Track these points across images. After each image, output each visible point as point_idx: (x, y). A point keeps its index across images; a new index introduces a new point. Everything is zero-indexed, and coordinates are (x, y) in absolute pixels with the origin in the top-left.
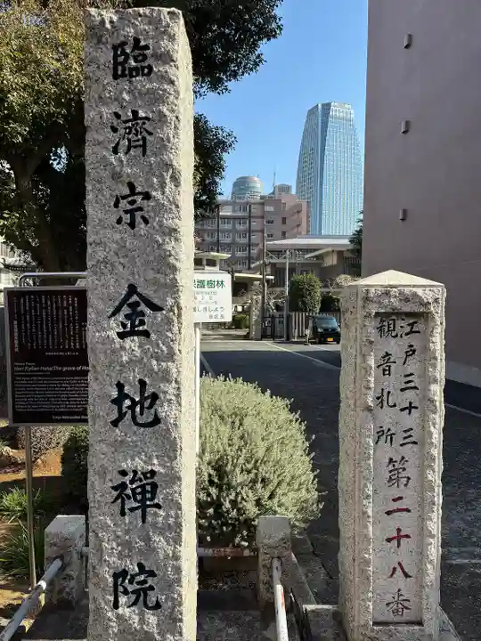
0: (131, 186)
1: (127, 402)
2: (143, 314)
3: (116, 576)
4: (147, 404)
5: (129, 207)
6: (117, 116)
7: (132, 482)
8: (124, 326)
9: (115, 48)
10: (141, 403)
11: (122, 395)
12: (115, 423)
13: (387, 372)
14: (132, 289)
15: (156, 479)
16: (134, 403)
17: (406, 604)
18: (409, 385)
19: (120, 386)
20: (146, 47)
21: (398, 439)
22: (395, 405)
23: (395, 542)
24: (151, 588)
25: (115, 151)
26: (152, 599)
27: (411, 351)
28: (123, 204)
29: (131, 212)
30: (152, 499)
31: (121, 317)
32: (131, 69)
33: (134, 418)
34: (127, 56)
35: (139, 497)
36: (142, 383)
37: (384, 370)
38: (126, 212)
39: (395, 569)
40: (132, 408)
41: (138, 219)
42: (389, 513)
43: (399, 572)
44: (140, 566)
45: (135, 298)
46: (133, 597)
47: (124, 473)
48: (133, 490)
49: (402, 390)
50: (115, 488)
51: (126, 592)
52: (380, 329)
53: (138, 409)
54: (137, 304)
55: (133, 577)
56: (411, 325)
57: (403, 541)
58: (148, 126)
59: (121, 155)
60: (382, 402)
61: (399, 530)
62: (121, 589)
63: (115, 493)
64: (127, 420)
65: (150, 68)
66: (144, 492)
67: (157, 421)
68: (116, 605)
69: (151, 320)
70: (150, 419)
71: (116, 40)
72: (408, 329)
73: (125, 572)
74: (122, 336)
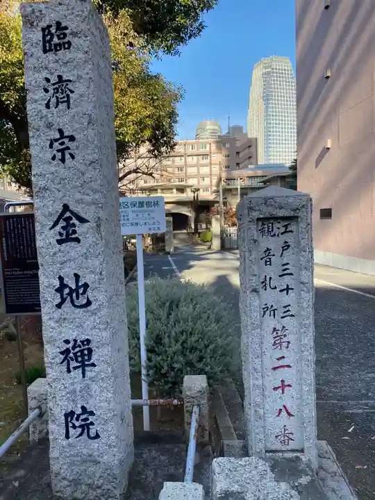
0: (61, 131)
1: (67, 291)
2: (74, 225)
3: (66, 416)
4: (81, 291)
5: (61, 147)
6: (48, 80)
7: (74, 348)
8: (61, 234)
9: (43, 30)
10: (77, 289)
11: (63, 286)
12: (59, 306)
13: (268, 262)
14: (66, 208)
15: (90, 346)
16: (71, 291)
17: (291, 436)
18: (285, 272)
19: (61, 279)
20: (66, 28)
21: (280, 313)
22: (275, 288)
23: (280, 390)
24: (92, 423)
25: (48, 106)
26: (93, 433)
27: (286, 246)
28: (56, 145)
29: (62, 151)
30: (90, 359)
31: (58, 228)
32: (56, 45)
33: (72, 302)
34: (52, 36)
35: (80, 359)
36: (77, 276)
37: (266, 262)
38: (58, 151)
39: (281, 410)
40: (70, 294)
41: (67, 156)
42: (275, 369)
43: (284, 413)
44: (83, 408)
45: (68, 214)
46: (79, 430)
47: (67, 342)
48: (75, 354)
49: (281, 276)
50: (62, 353)
51: (74, 427)
52: (262, 231)
53: (74, 295)
54: (70, 218)
55: (79, 416)
56: (286, 226)
57: (286, 389)
58: (70, 86)
59: (52, 108)
60: (265, 285)
61: (283, 381)
62: (70, 425)
63: (62, 357)
64: (68, 303)
65: (69, 43)
66: (83, 355)
67: (89, 303)
68: (67, 436)
69: (81, 229)
70: (85, 302)
71: (44, 24)
72: (283, 230)
73: (72, 413)
74: (60, 242)
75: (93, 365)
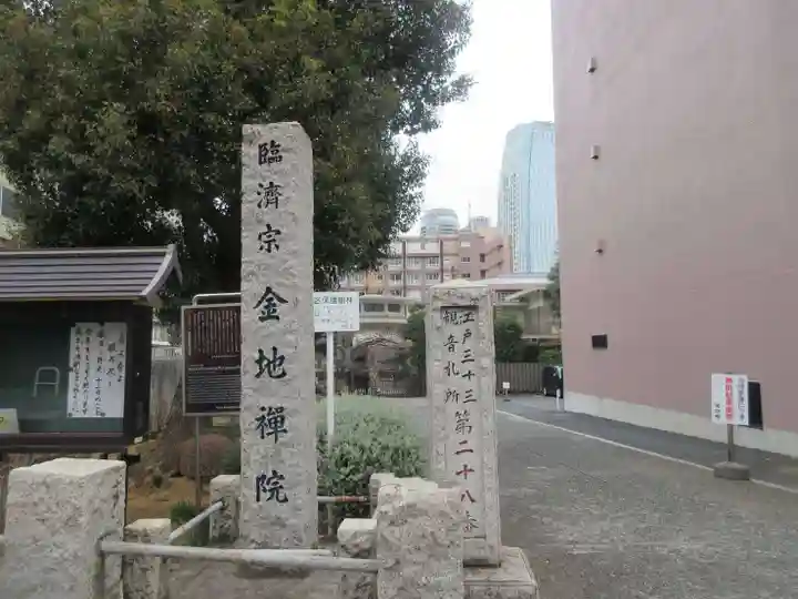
0: (268, 226)
1: (265, 362)
2: (274, 305)
3: (258, 479)
4: (277, 363)
5: (267, 239)
6: (261, 186)
7: (269, 414)
8: (263, 313)
9: (260, 147)
10: (274, 361)
11: (262, 358)
12: (258, 375)
13: (451, 348)
14: (269, 290)
15: (284, 413)
16: (269, 362)
18: (467, 358)
19: (261, 351)
20: (279, 146)
21: (462, 398)
22: (458, 373)
23: (463, 475)
24: (281, 487)
25: (259, 206)
26: (281, 497)
27: (468, 334)
28: (264, 238)
29: (269, 242)
30: (282, 426)
31: (262, 306)
32: (270, 159)
33: (270, 373)
34: (267, 151)
35: (273, 426)
36: (275, 349)
37: (449, 348)
38: (266, 242)
39: (463, 496)
40: (268, 365)
41: (273, 246)
42: (458, 453)
43: (467, 499)
44: (274, 472)
45: (270, 296)
46: (269, 494)
47: (263, 409)
48: (269, 421)
49: (463, 362)
50: (258, 420)
51: (265, 490)
52: (446, 319)
53: (272, 366)
54: (271, 299)
55: (269, 480)
56: (468, 315)
57: (469, 474)
58: (279, 191)
59: (263, 208)
60: (449, 371)
61: (466, 466)
62: (261, 488)
63: (258, 423)
64: (266, 373)
65: (281, 157)
66: (276, 422)
67: (284, 374)
68: (258, 500)
69: (280, 309)
70: (280, 372)
71: (261, 142)
72: (464, 318)
73: (264, 477)
74: (262, 319)
75: (285, 431)
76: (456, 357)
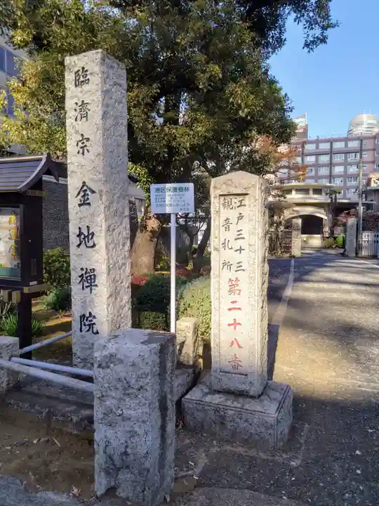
0: (82, 136)
1: (83, 237)
2: (88, 195)
3: (81, 317)
4: (90, 237)
5: (82, 145)
6: (77, 104)
7: (86, 273)
8: (81, 201)
9: (75, 73)
10: (88, 236)
11: (81, 233)
12: (79, 246)
13: (227, 229)
14: (84, 184)
15: (95, 273)
16: (85, 237)
17: (240, 363)
18: (239, 237)
19: (80, 229)
20: (87, 71)
21: (234, 268)
22: (232, 248)
23: (233, 327)
24: (94, 324)
25: (76, 120)
27: (240, 217)
28: (80, 143)
29: (83, 148)
30: (94, 282)
31: (79, 197)
32: (82, 82)
33: (86, 244)
34: (80, 76)
35: (89, 281)
36: (88, 227)
37: (226, 228)
38: (81, 148)
39: (233, 342)
40: (84, 239)
41: (86, 151)
42: (229, 310)
43: (235, 345)
44: (90, 313)
45: (85, 188)
46: (88, 328)
47: (82, 269)
48: (87, 277)
49: (236, 239)
50: (80, 276)
51: (85, 325)
52: (224, 204)
53: (86, 239)
54: (86, 190)
55: (87, 318)
56: (241, 201)
57: (238, 326)
58: (89, 107)
59: (78, 122)
60: (225, 246)
61: (235, 320)
62: (83, 323)
63: (80, 279)
64: (83, 246)
65: (88, 79)
66: (91, 279)
67: (94, 245)
68: (81, 331)
69: (91, 196)
70: (92, 244)
71: (76, 69)
72: (238, 204)
73: (84, 315)
74: (80, 205)
75: (96, 285)
76: (231, 235)
